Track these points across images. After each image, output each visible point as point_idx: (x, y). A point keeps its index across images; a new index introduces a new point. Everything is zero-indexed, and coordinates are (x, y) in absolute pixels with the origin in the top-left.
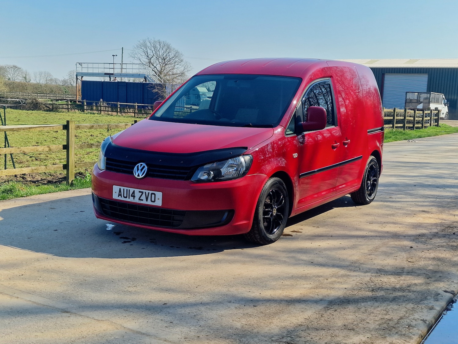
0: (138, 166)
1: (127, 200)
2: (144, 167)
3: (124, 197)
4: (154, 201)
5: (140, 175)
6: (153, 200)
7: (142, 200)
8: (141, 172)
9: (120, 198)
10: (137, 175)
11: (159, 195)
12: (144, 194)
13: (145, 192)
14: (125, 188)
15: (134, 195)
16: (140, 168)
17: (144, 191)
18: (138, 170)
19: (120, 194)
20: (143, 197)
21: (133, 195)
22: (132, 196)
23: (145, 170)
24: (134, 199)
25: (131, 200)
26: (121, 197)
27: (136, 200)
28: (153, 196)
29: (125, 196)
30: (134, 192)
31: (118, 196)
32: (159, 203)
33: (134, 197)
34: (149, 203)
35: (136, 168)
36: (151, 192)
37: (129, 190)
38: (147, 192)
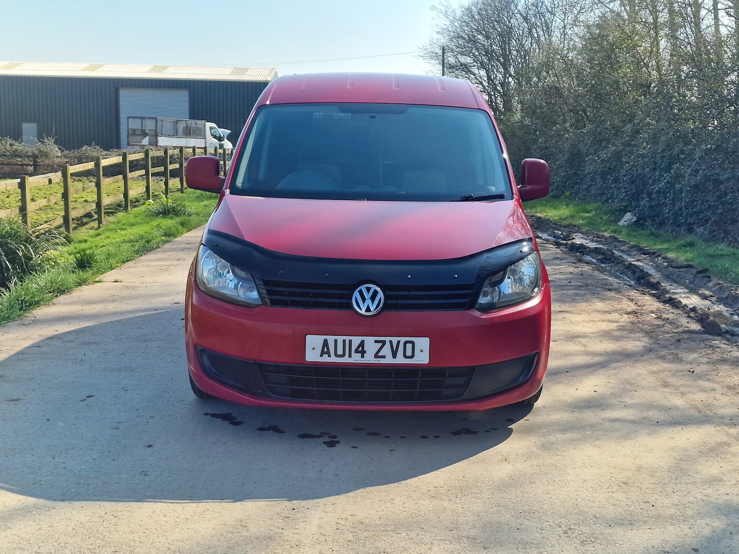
0: (361, 292)
1: (346, 360)
2: (376, 293)
3: (336, 355)
4: (412, 356)
5: (372, 309)
6: (409, 353)
7: (384, 357)
8: (373, 302)
9: (325, 359)
10: (364, 309)
11: (423, 344)
12: (388, 344)
13: (391, 342)
14: (340, 339)
15: (363, 348)
16: (367, 296)
17: (387, 339)
18: (364, 300)
19: (326, 350)
20: (387, 351)
21: (360, 349)
22: (357, 351)
23: (381, 298)
24: (363, 357)
25: (356, 358)
26: (329, 356)
27: (369, 358)
28: (409, 346)
29: (340, 352)
30: (362, 344)
31: (321, 356)
32: (422, 358)
33: (363, 353)
34: (400, 360)
35: (356, 294)
36: (403, 339)
37: (350, 341)
38: (395, 340)
